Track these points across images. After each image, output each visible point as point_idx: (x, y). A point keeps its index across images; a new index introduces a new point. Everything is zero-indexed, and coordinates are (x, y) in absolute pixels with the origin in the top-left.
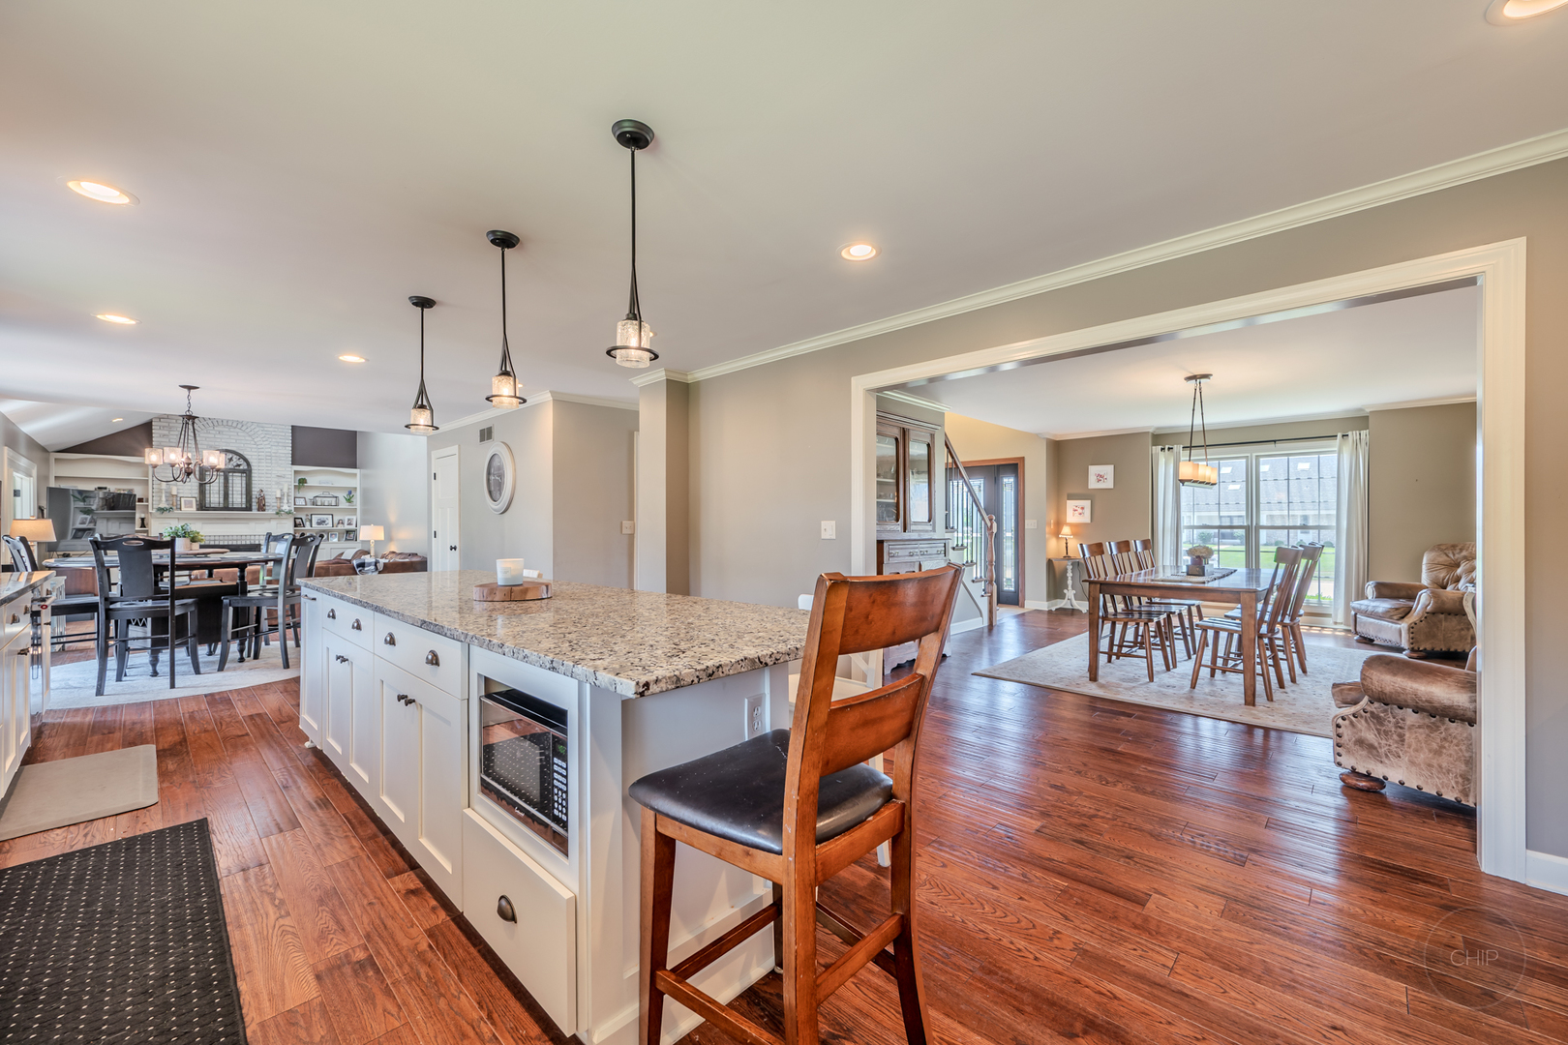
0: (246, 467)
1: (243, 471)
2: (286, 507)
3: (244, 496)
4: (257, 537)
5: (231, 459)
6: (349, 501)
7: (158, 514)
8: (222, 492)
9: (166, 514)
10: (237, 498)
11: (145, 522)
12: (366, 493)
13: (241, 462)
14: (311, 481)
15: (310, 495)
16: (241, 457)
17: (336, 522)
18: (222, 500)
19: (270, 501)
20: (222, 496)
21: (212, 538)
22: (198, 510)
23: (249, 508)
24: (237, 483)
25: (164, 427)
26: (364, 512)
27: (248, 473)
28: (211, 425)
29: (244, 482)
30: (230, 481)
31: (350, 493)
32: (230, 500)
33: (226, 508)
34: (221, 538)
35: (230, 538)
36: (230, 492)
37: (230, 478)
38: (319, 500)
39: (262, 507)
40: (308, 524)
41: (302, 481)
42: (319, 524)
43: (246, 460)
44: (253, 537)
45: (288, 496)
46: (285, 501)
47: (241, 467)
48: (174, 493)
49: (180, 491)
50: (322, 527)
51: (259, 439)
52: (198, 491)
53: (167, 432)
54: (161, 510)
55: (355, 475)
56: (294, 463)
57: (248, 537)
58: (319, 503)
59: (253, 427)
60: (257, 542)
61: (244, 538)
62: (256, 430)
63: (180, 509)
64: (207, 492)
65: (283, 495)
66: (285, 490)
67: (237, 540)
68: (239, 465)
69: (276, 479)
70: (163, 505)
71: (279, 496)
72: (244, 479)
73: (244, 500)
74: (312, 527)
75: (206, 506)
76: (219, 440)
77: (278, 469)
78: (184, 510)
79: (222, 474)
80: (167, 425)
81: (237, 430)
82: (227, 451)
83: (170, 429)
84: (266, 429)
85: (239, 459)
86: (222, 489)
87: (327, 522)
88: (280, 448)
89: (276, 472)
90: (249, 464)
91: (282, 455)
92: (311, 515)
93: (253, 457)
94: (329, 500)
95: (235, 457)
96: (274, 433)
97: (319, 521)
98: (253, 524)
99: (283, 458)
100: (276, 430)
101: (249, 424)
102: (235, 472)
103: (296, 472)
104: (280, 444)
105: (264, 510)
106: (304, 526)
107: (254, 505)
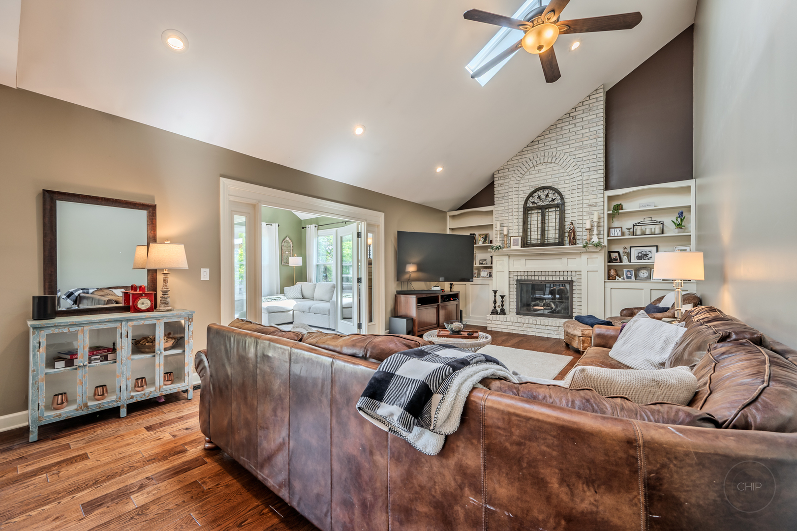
0: (560, 201)
1: (557, 206)
2: (595, 239)
3: (557, 232)
4: (569, 274)
5: (547, 196)
6: (679, 226)
8: (540, 229)
10: (552, 234)
12: (701, 209)
13: (556, 196)
14: (628, 206)
15: (628, 224)
16: (556, 191)
18: (539, 237)
19: (582, 235)
20: (539, 233)
21: (533, 274)
22: (521, 247)
23: (561, 243)
24: (552, 217)
25: (501, 177)
26: (699, 239)
27: (561, 207)
28: (532, 165)
29: (558, 217)
30: (547, 218)
31: (681, 215)
32: (546, 236)
33: (543, 244)
35: (547, 273)
36: (546, 228)
37: (547, 214)
38: (638, 230)
39: (573, 242)
40: (625, 259)
41: (617, 208)
42: (639, 258)
43: (560, 194)
44: (565, 273)
45: (598, 226)
46: (595, 232)
47: (556, 202)
48: (505, 233)
49: (510, 231)
50: (642, 262)
51: (570, 169)
52: (521, 230)
53: (502, 181)
54: (497, 248)
55: (688, 188)
56: (607, 187)
57: (562, 273)
58: (639, 232)
59: (565, 158)
60: (570, 279)
61: (558, 273)
62: (567, 160)
63: (509, 247)
64: (529, 230)
65: (592, 227)
66: (598, 219)
67: (552, 276)
68: (553, 200)
69: (587, 209)
70: (498, 244)
71: (589, 226)
72: (558, 213)
73: (557, 235)
74: (630, 262)
75: (527, 242)
76: (538, 179)
77: (590, 197)
78: (513, 248)
79: (540, 211)
80: (502, 175)
81: (553, 165)
82: (544, 188)
83: (504, 178)
84: (577, 156)
85: (554, 194)
86: (540, 226)
87: (649, 256)
88: (592, 173)
89: (588, 201)
90: (562, 198)
91: (593, 181)
92: (631, 247)
93: (567, 189)
94: (653, 227)
95: (551, 192)
96: (584, 159)
97: (640, 255)
98: (565, 260)
99: (594, 184)
100: (587, 154)
101: (561, 156)
102: (551, 208)
103: (610, 198)
104: (591, 169)
105: (575, 244)
106: (621, 261)
107: (566, 238)
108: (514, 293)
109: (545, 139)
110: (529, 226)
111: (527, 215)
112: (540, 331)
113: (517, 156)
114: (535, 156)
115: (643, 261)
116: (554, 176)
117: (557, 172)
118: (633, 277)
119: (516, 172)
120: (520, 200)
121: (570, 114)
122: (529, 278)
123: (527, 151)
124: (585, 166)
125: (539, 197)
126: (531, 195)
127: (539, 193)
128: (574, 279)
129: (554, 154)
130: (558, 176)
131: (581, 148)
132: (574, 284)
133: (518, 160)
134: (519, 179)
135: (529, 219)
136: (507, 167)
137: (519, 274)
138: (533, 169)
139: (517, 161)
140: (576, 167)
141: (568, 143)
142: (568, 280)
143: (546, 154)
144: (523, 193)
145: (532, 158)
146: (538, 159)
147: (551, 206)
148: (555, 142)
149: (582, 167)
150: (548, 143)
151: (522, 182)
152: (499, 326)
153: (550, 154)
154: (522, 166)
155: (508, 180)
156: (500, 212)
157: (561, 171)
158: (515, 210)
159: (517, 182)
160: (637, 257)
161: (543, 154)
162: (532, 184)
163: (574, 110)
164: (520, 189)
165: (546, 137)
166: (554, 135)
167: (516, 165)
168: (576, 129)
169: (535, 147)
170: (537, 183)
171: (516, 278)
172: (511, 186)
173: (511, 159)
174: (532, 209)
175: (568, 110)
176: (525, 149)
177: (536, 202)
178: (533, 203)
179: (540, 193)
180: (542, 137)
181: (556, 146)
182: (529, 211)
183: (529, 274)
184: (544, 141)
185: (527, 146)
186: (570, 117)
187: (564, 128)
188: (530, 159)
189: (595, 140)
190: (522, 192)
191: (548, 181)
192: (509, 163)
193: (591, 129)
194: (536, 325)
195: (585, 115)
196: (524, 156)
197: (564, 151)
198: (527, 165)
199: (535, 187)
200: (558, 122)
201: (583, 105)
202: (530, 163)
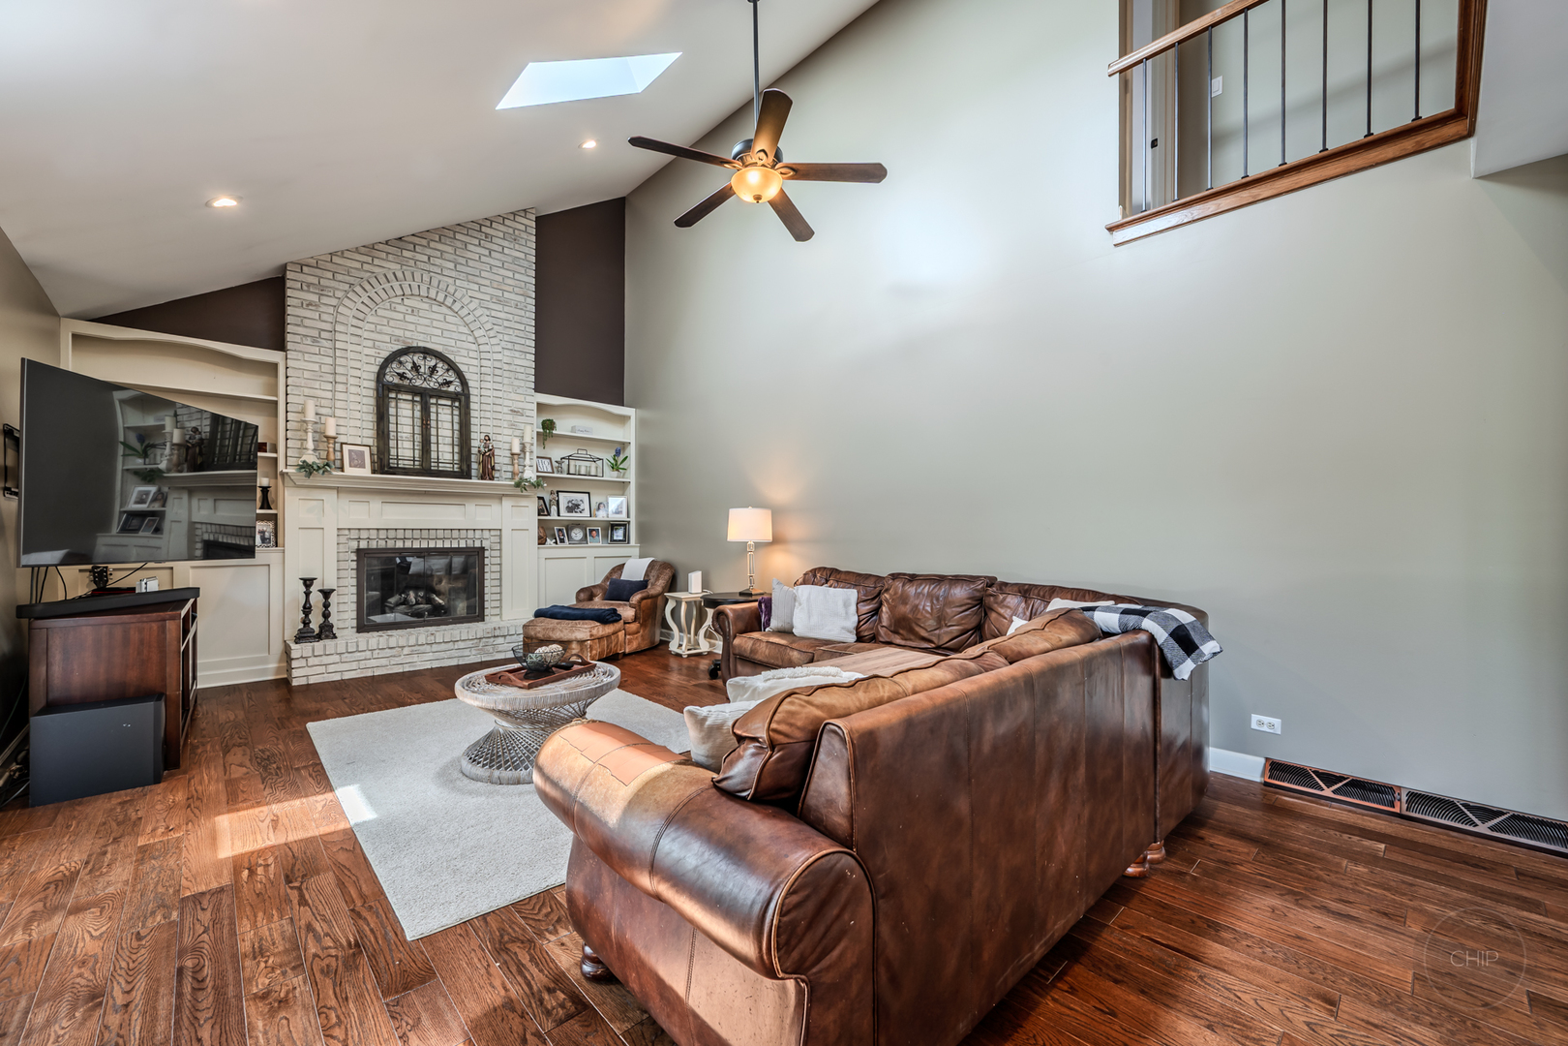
0: (459, 389)
1: (455, 397)
2: (527, 474)
3: (457, 448)
4: (478, 534)
5: (433, 370)
6: (615, 467)
7: (300, 477)
8: (418, 438)
9: (318, 479)
10: (445, 453)
11: (271, 495)
13: (451, 376)
14: (563, 426)
15: (558, 453)
16: (452, 366)
17: (594, 506)
18: (418, 453)
19: (501, 459)
20: (418, 445)
21: (400, 534)
22: (374, 472)
23: (465, 473)
24: (445, 418)
25: (309, 285)
27: (462, 400)
28: (399, 292)
29: (456, 419)
30: (433, 416)
31: (618, 453)
32: (434, 455)
33: (426, 471)
34: (417, 534)
35: (433, 534)
36: (433, 439)
37: (433, 409)
38: (571, 463)
39: (488, 473)
40: (554, 509)
41: (548, 425)
42: (570, 509)
43: (460, 374)
44: (471, 534)
45: (530, 451)
46: (527, 461)
47: (451, 389)
48: (331, 432)
49: (342, 430)
50: (574, 516)
51: (481, 332)
52: (372, 433)
53: (314, 298)
54: (308, 469)
55: (624, 419)
56: (538, 387)
57: (463, 534)
58: (571, 470)
59: (472, 306)
60: (478, 544)
61: (455, 534)
62: (478, 313)
63: (342, 469)
64: (392, 435)
65: (523, 450)
66: (527, 439)
67: (444, 539)
68: (448, 383)
69: (509, 417)
70: (310, 458)
71: (516, 449)
72: (456, 412)
73: (457, 457)
74: (559, 515)
75: (389, 463)
76: (412, 327)
77: (513, 396)
78: (349, 471)
79: (417, 399)
80: (315, 280)
81: (444, 310)
82: (427, 352)
83: (322, 291)
84: (493, 313)
85: (448, 370)
86: (418, 430)
87: (581, 507)
88: (517, 354)
89: (509, 403)
90: (464, 383)
91: (519, 369)
92: (558, 492)
93: (472, 369)
94: (588, 464)
95: (440, 365)
96: (506, 324)
97: (570, 505)
98: (471, 507)
99: (521, 376)
100: (510, 317)
101: (466, 300)
102: (441, 397)
103: (541, 407)
104: (517, 347)
105: (492, 478)
106: (549, 514)
107: (474, 466)
108: (350, 581)
109: (428, 247)
110: (392, 427)
111: (386, 400)
112: (442, 655)
113: (357, 250)
114: (408, 275)
115: (574, 514)
116: (446, 334)
117: (454, 328)
118: (566, 539)
119: (358, 289)
120: (365, 359)
121: (481, 225)
122: (391, 544)
123: (388, 253)
124: (506, 338)
125: (416, 368)
126: (395, 357)
127: (415, 358)
128: (486, 544)
129: (451, 289)
130: (454, 335)
131: (499, 302)
132: (487, 554)
133: (361, 262)
134: (364, 309)
135: (392, 411)
137: (364, 534)
138: (398, 300)
139: (358, 265)
140: (492, 333)
141: (476, 279)
142: (474, 548)
143: (435, 282)
144: (375, 347)
145: (399, 275)
146: (415, 285)
147: (443, 395)
148: (451, 265)
149: (500, 336)
150: (438, 261)
151: (370, 319)
152: (331, 668)
153: (443, 286)
154: (373, 282)
155: (333, 301)
156: (307, 375)
157: (462, 329)
158: (352, 381)
159: (361, 316)
160: (568, 507)
161: (426, 278)
162: (400, 333)
163: (488, 223)
164: (366, 335)
165: (433, 245)
166: (450, 249)
167: (354, 272)
168: (491, 261)
169: (406, 253)
170: (408, 334)
171: (354, 545)
172: (339, 318)
173: (342, 252)
174: (398, 389)
175: (478, 215)
176: (381, 247)
177: (409, 375)
178: (402, 376)
179: (417, 358)
180: (424, 242)
181: (453, 274)
182: (390, 390)
183: (392, 534)
184: (429, 252)
185: (387, 243)
186: (481, 231)
188: (394, 273)
189: (521, 299)
190: (370, 343)
191: (434, 339)
192: (336, 259)
193: (517, 276)
194: (434, 646)
195: (506, 243)
196: (376, 262)
197: (470, 293)
198: (387, 286)
199: (404, 342)
200: (458, 229)
201: (503, 224)
202: (396, 285)
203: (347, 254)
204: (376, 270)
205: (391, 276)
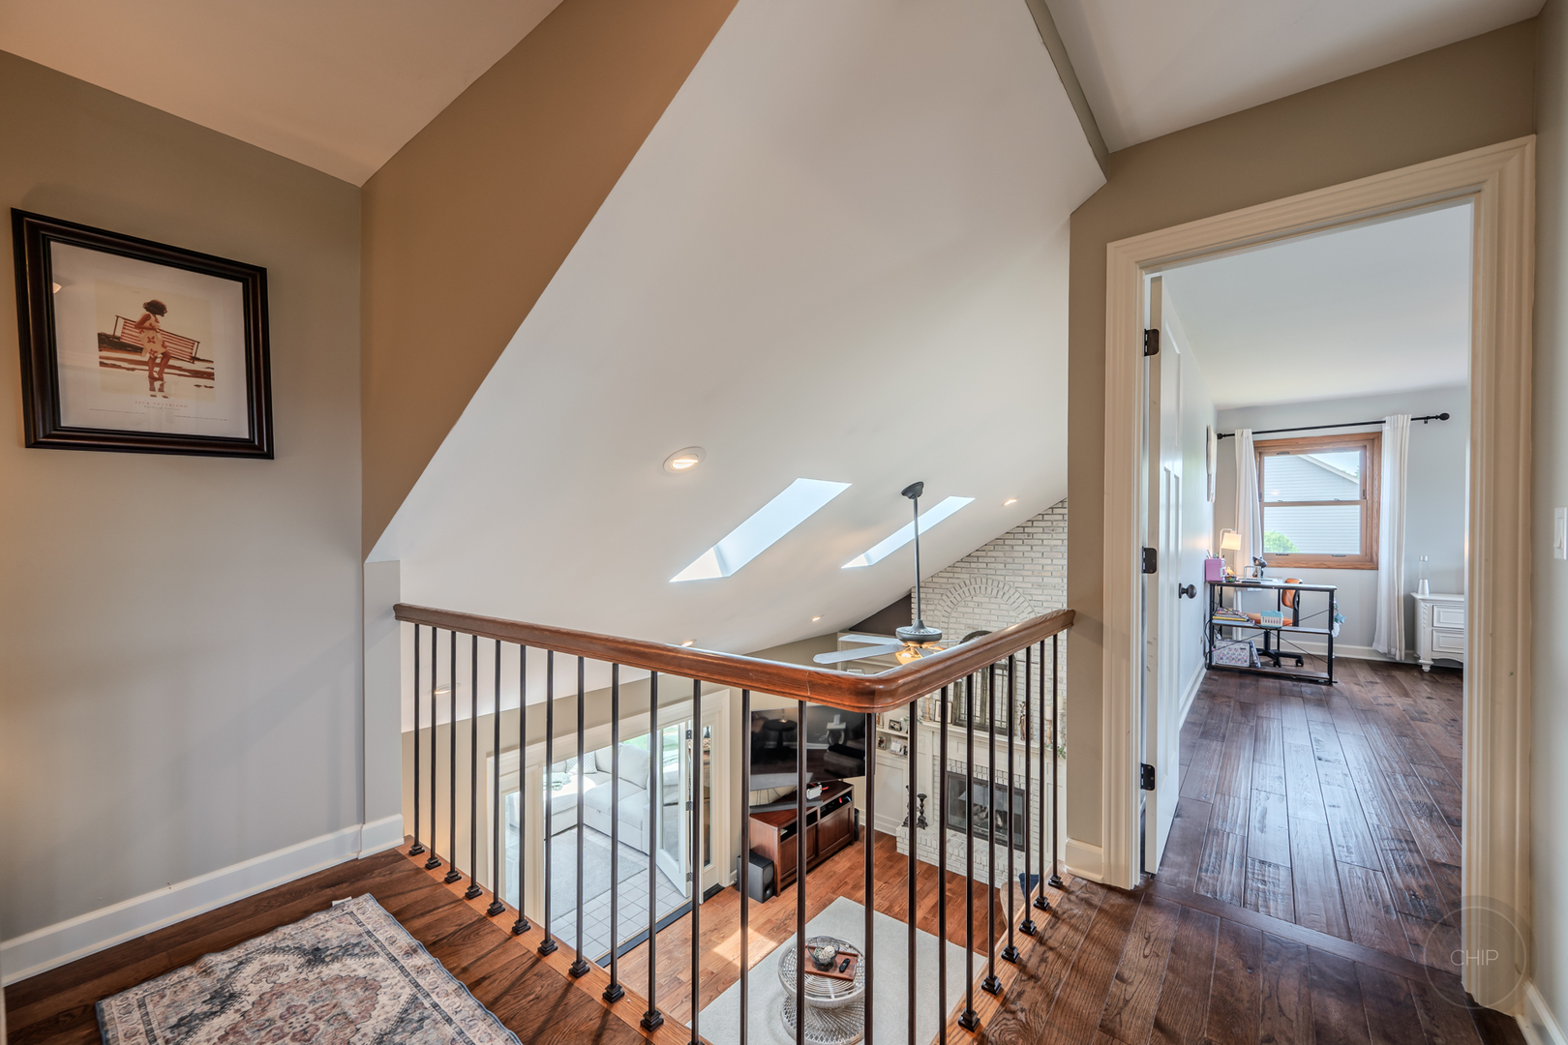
28: (968, 594)
59: (1017, 595)
75: (960, 717)
76: (978, 617)
81: (999, 601)
82: (983, 634)
101: (1012, 591)
108: (936, 792)
109: (987, 556)
113: (945, 570)
114: (973, 580)
119: (944, 597)
121: (1024, 527)
123: (962, 568)
129: (1001, 585)
133: (948, 578)
134: (949, 610)
136: (931, 585)
138: (969, 599)
139: (945, 580)
141: (1021, 573)
142: (1020, 789)
143: (990, 582)
144: (956, 633)
145: (968, 582)
146: (977, 586)
148: (1002, 566)
150: (992, 566)
151: (954, 614)
153: (995, 583)
154: (953, 590)
155: (932, 607)
157: (1012, 613)
159: (946, 615)
161: (984, 580)
162: (970, 622)
163: (1030, 524)
165: (989, 554)
166: (1001, 554)
167: (944, 586)
168: (1033, 555)
169: (973, 565)
170: (976, 622)
172: (936, 619)
173: (938, 574)
175: (1021, 521)
176: (958, 564)
180: (983, 553)
181: (1004, 572)
184: (987, 560)
185: (962, 561)
186: (1024, 532)
187: (1016, 548)
188: (965, 582)
190: (953, 631)
191: (992, 624)
192: (935, 580)
193: (1055, 561)
195: (1045, 536)
196: (956, 575)
197: (1016, 585)
198: (960, 592)
199: (973, 628)
200: (1007, 536)
201: (1043, 520)
202: (966, 589)
203: (941, 574)
204: (956, 581)
205: (962, 585)
